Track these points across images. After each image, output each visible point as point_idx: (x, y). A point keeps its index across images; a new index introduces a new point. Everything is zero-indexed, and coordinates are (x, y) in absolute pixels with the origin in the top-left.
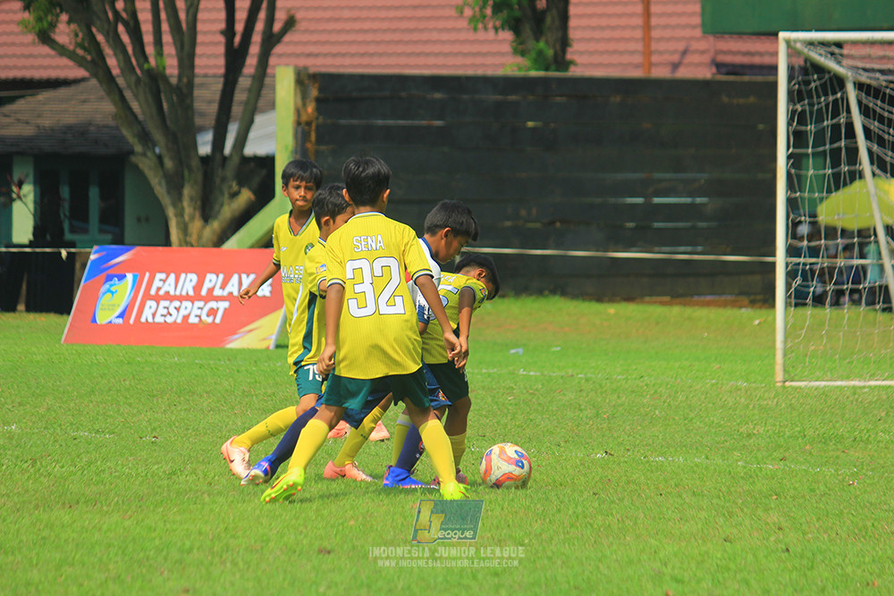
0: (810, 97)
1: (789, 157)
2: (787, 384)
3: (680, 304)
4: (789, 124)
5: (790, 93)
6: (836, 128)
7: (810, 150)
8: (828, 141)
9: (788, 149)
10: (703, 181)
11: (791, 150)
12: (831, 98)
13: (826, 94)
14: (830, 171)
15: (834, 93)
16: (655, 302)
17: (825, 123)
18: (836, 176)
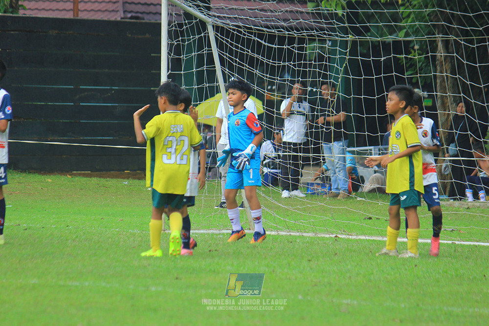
0: (183, 36)
1: (169, 77)
2: (166, 231)
3: (97, 176)
4: (169, 54)
5: (169, 33)
6: (201, 57)
7: (182, 72)
8: (194, 67)
9: (168, 72)
10: (113, 92)
11: (170, 72)
12: (197, 37)
13: (194, 34)
14: (196, 87)
15: (199, 33)
16: (80, 175)
17: (193, 54)
18: (200, 90)
